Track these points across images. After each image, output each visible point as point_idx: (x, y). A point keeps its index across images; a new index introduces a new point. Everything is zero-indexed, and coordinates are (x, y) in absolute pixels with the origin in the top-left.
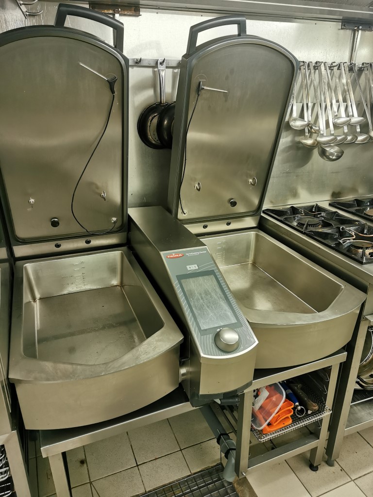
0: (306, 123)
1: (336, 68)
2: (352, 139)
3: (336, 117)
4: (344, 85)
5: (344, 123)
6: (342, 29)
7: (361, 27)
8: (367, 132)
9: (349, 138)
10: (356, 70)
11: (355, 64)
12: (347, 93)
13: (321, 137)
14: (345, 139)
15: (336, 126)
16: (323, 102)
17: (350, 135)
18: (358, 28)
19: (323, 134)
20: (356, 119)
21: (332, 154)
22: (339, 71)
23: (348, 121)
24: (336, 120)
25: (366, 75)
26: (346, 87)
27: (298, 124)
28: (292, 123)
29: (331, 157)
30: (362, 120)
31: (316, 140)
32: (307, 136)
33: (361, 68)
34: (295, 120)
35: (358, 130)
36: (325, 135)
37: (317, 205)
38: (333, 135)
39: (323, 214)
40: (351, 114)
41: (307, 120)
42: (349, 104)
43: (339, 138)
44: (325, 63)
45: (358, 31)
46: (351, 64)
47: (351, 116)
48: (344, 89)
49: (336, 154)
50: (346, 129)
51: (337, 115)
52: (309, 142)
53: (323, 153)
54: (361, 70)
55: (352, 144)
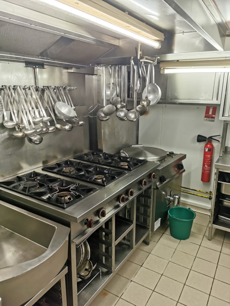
0: (15, 123)
1: (28, 89)
2: (46, 130)
3: (34, 118)
4: (35, 99)
5: (39, 121)
6: (26, 67)
7: (37, 66)
8: (54, 125)
9: (44, 129)
10: (40, 90)
11: (39, 87)
12: (38, 103)
13: (27, 131)
14: (42, 130)
15: (35, 123)
16: (24, 109)
17: (44, 128)
18: (36, 67)
19: (28, 129)
20: (46, 118)
21: (36, 141)
22: (29, 91)
23: (41, 120)
24: (34, 120)
25: (47, 93)
26: (36, 100)
27: (9, 124)
28: (5, 124)
29: (36, 142)
30: (50, 119)
31: (24, 133)
32: (18, 131)
33: (43, 89)
34: (7, 122)
35: (49, 124)
36: (29, 129)
37: (34, 171)
38: (34, 129)
39: (39, 178)
40: (42, 115)
41: (15, 122)
42: (40, 110)
43: (38, 130)
44: (20, 86)
45: (36, 68)
46: (36, 87)
47: (43, 117)
48: (36, 101)
49: (38, 140)
50: (41, 125)
51: (34, 117)
52: (20, 134)
53: (30, 140)
54: (43, 91)
55: (47, 133)
